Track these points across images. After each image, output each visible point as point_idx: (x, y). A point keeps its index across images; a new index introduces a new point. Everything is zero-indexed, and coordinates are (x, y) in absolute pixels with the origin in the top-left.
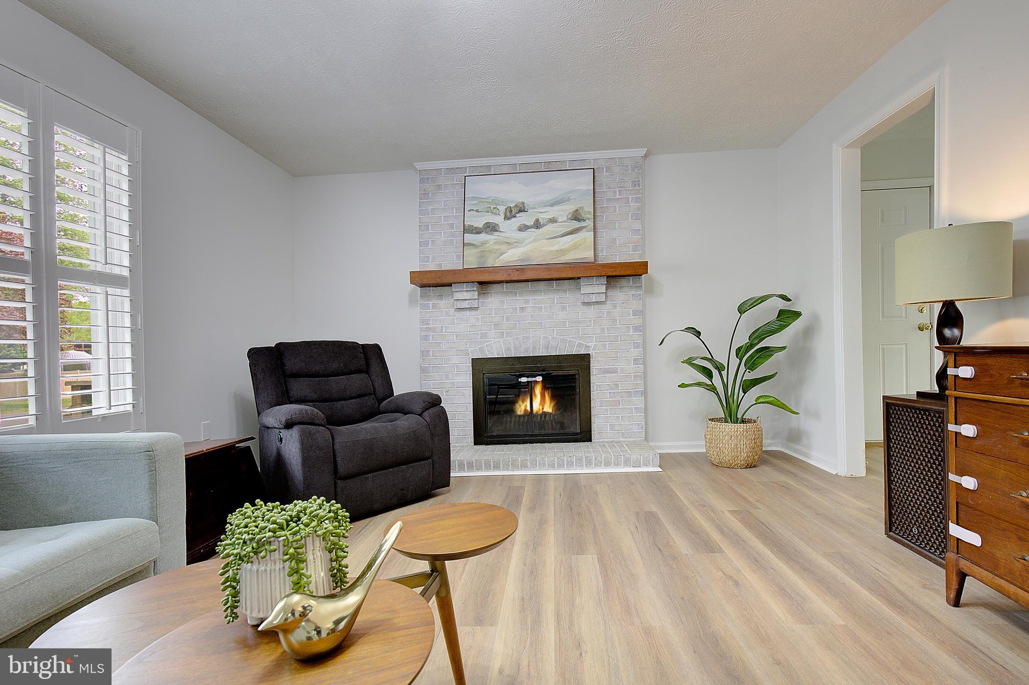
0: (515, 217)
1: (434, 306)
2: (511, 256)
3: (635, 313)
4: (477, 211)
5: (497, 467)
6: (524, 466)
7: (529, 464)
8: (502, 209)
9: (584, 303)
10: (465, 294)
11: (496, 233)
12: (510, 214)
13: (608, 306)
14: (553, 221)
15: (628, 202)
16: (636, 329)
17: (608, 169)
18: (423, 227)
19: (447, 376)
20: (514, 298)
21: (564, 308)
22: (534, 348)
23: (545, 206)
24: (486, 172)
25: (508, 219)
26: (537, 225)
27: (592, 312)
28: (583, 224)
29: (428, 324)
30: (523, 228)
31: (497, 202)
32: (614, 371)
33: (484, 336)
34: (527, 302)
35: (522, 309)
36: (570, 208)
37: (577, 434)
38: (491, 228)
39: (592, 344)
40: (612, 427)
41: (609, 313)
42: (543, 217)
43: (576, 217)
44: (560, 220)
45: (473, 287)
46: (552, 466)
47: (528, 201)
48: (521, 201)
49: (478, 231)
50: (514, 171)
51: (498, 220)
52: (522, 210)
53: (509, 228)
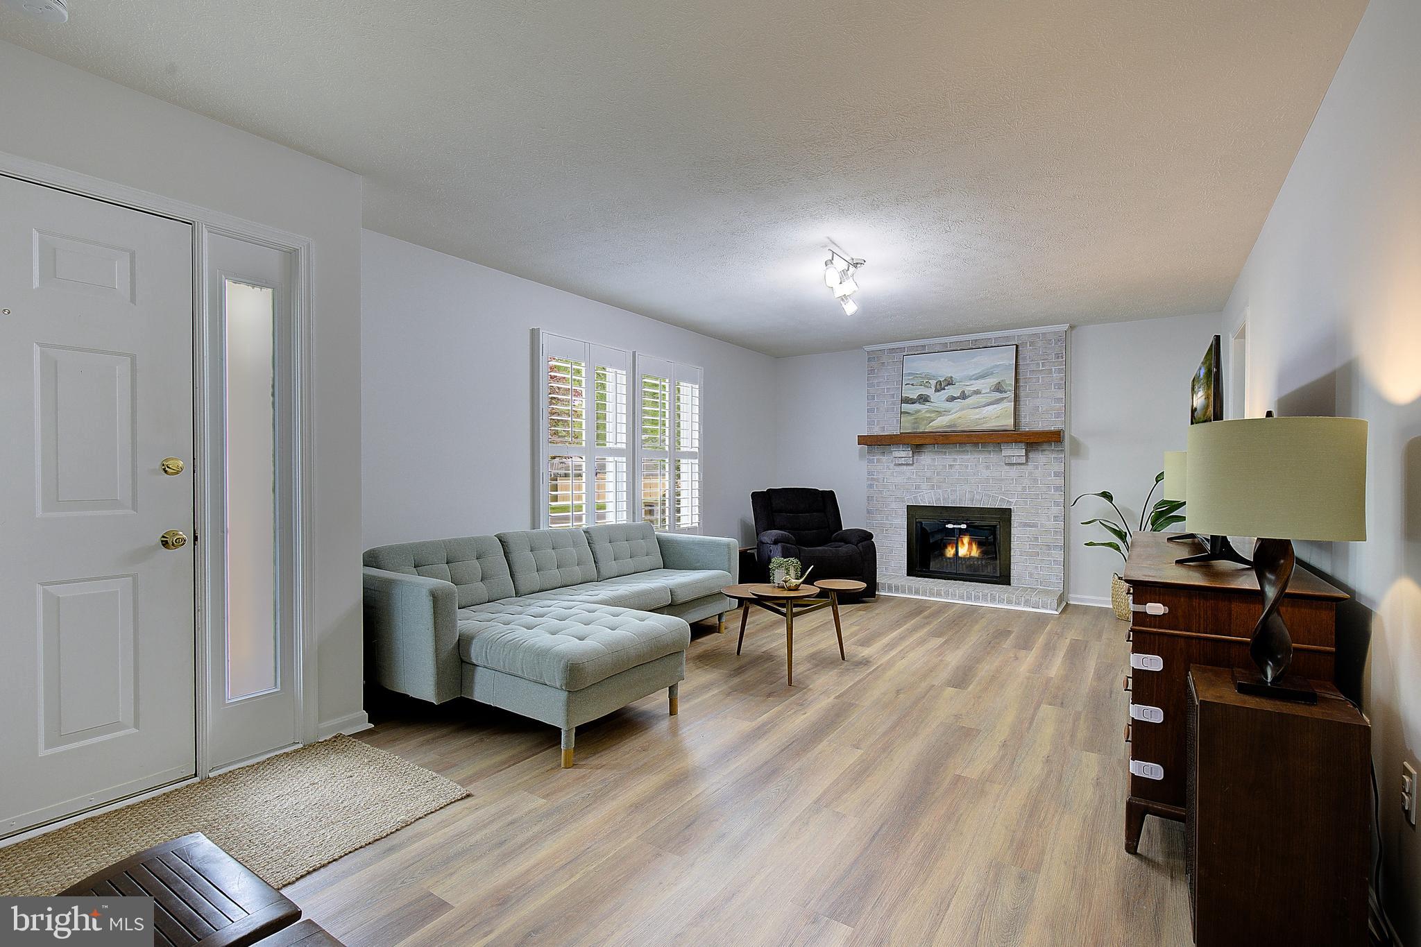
0: (944, 389)
1: (878, 461)
2: (940, 423)
3: (1056, 475)
4: (912, 385)
5: (917, 593)
6: (939, 595)
7: (943, 593)
8: (933, 382)
9: (1006, 464)
10: (902, 453)
11: (927, 403)
12: (940, 388)
13: (1031, 466)
14: (977, 392)
15: (1051, 373)
16: (1057, 489)
17: (1032, 344)
18: (871, 397)
19: (887, 519)
20: (944, 457)
21: (988, 468)
22: (960, 500)
23: (970, 379)
24: (922, 351)
25: (938, 391)
26: (964, 396)
27: (1013, 472)
28: (1004, 395)
29: (874, 475)
30: (952, 399)
31: (929, 377)
32: (1034, 526)
33: (918, 487)
34: (955, 460)
35: (951, 466)
36: (993, 381)
37: (997, 577)
38: (924, 399)
39: (1013, 500)
40: (1031, 575)
41: (1030, 474)
42: (968, 390)
43: (998, 388)
44: (983, 392)
45: (908, 448)
46: (962, 598)
47: (956, 376)
48: (949, 375)
49: (913, 402)
50: (945, 349)
51: (930, 392)
52: (950, 382)
53: (938, 399)
